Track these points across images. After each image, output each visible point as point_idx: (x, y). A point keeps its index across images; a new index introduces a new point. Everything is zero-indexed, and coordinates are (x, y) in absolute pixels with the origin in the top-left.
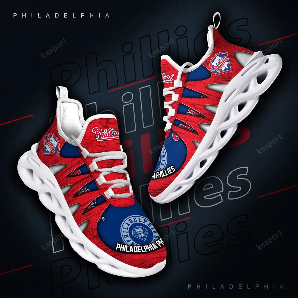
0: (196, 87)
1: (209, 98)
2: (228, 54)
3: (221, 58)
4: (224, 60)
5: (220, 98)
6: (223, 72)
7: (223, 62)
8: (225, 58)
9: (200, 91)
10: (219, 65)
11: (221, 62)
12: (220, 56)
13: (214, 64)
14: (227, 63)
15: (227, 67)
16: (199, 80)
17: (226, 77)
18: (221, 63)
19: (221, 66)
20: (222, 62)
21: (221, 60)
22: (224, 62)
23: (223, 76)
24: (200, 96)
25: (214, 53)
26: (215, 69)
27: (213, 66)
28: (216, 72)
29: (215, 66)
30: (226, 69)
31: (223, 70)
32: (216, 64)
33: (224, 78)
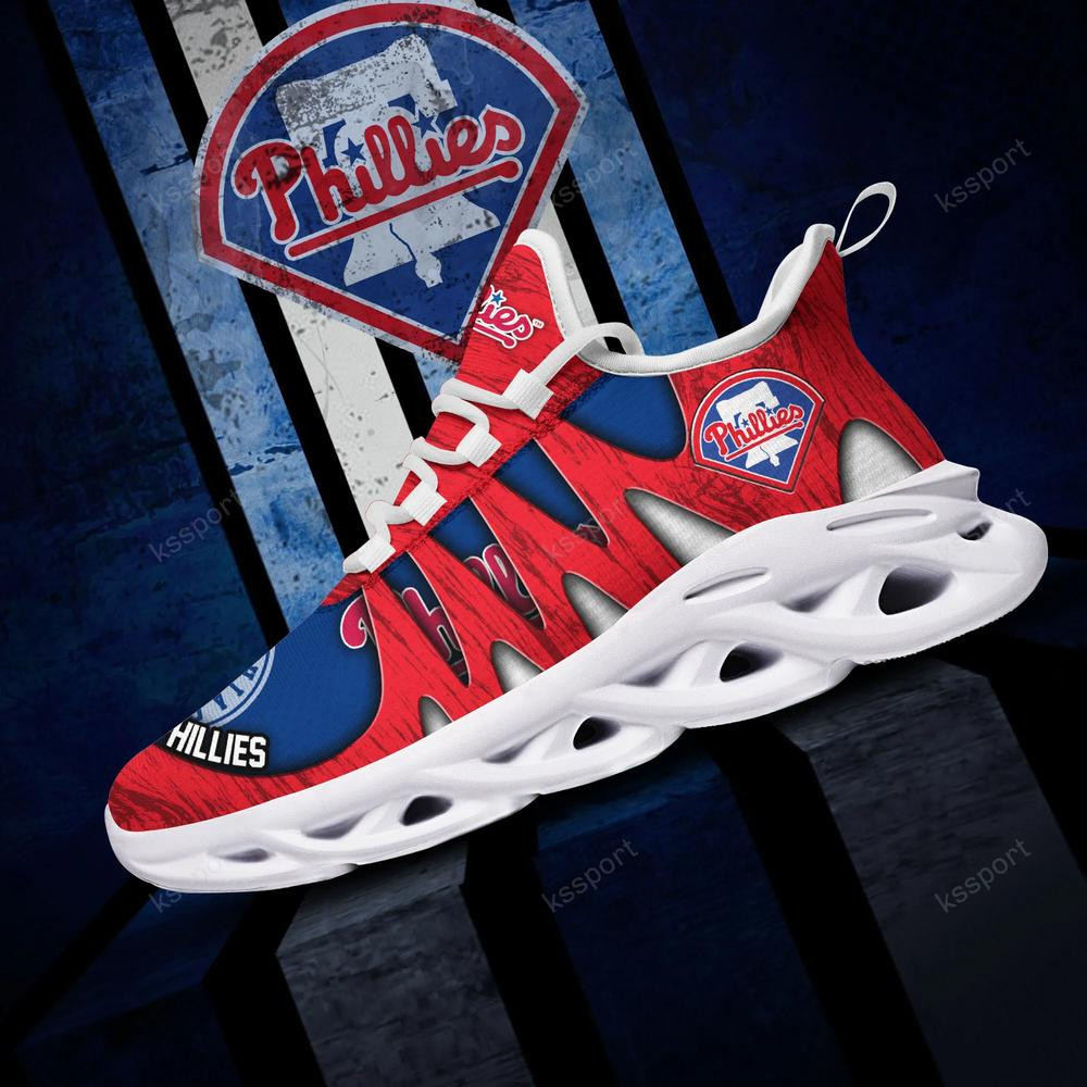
0: (579, 463)
1: (608, 553)
2: (820, 407)
3: (773, 402)
4: (783, 422)
5: (658, 582)
6: (744, 475)
7: (776, 426)
8: (796, 413)
9: (585, 494)
10: (744, 429)
11: (764, 423)
12: (775, 389)
13: (727, 410)
14: (784, 442)
15: (775, 461)
16: (611, 442)
17: (741, 500)
18: (761, 428)
19: (753, 442)
20: (770, 424)
21: (769, 411)
22: (776, 431)
23: (733, 489)
24: (571, 516)
25: (761, 358)
26: (716, 433)
27: (715, 415)
28: (711, 450)
29: (725, 422)
30: (765, 466)
31: (749, 464)
32: (736, 417)
33: (732, 500)
